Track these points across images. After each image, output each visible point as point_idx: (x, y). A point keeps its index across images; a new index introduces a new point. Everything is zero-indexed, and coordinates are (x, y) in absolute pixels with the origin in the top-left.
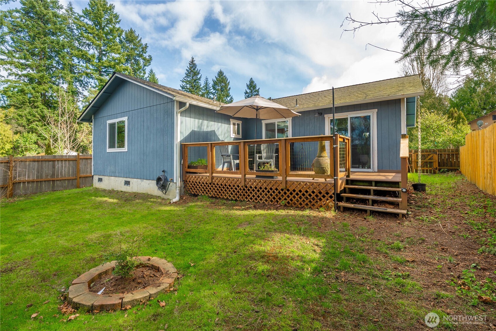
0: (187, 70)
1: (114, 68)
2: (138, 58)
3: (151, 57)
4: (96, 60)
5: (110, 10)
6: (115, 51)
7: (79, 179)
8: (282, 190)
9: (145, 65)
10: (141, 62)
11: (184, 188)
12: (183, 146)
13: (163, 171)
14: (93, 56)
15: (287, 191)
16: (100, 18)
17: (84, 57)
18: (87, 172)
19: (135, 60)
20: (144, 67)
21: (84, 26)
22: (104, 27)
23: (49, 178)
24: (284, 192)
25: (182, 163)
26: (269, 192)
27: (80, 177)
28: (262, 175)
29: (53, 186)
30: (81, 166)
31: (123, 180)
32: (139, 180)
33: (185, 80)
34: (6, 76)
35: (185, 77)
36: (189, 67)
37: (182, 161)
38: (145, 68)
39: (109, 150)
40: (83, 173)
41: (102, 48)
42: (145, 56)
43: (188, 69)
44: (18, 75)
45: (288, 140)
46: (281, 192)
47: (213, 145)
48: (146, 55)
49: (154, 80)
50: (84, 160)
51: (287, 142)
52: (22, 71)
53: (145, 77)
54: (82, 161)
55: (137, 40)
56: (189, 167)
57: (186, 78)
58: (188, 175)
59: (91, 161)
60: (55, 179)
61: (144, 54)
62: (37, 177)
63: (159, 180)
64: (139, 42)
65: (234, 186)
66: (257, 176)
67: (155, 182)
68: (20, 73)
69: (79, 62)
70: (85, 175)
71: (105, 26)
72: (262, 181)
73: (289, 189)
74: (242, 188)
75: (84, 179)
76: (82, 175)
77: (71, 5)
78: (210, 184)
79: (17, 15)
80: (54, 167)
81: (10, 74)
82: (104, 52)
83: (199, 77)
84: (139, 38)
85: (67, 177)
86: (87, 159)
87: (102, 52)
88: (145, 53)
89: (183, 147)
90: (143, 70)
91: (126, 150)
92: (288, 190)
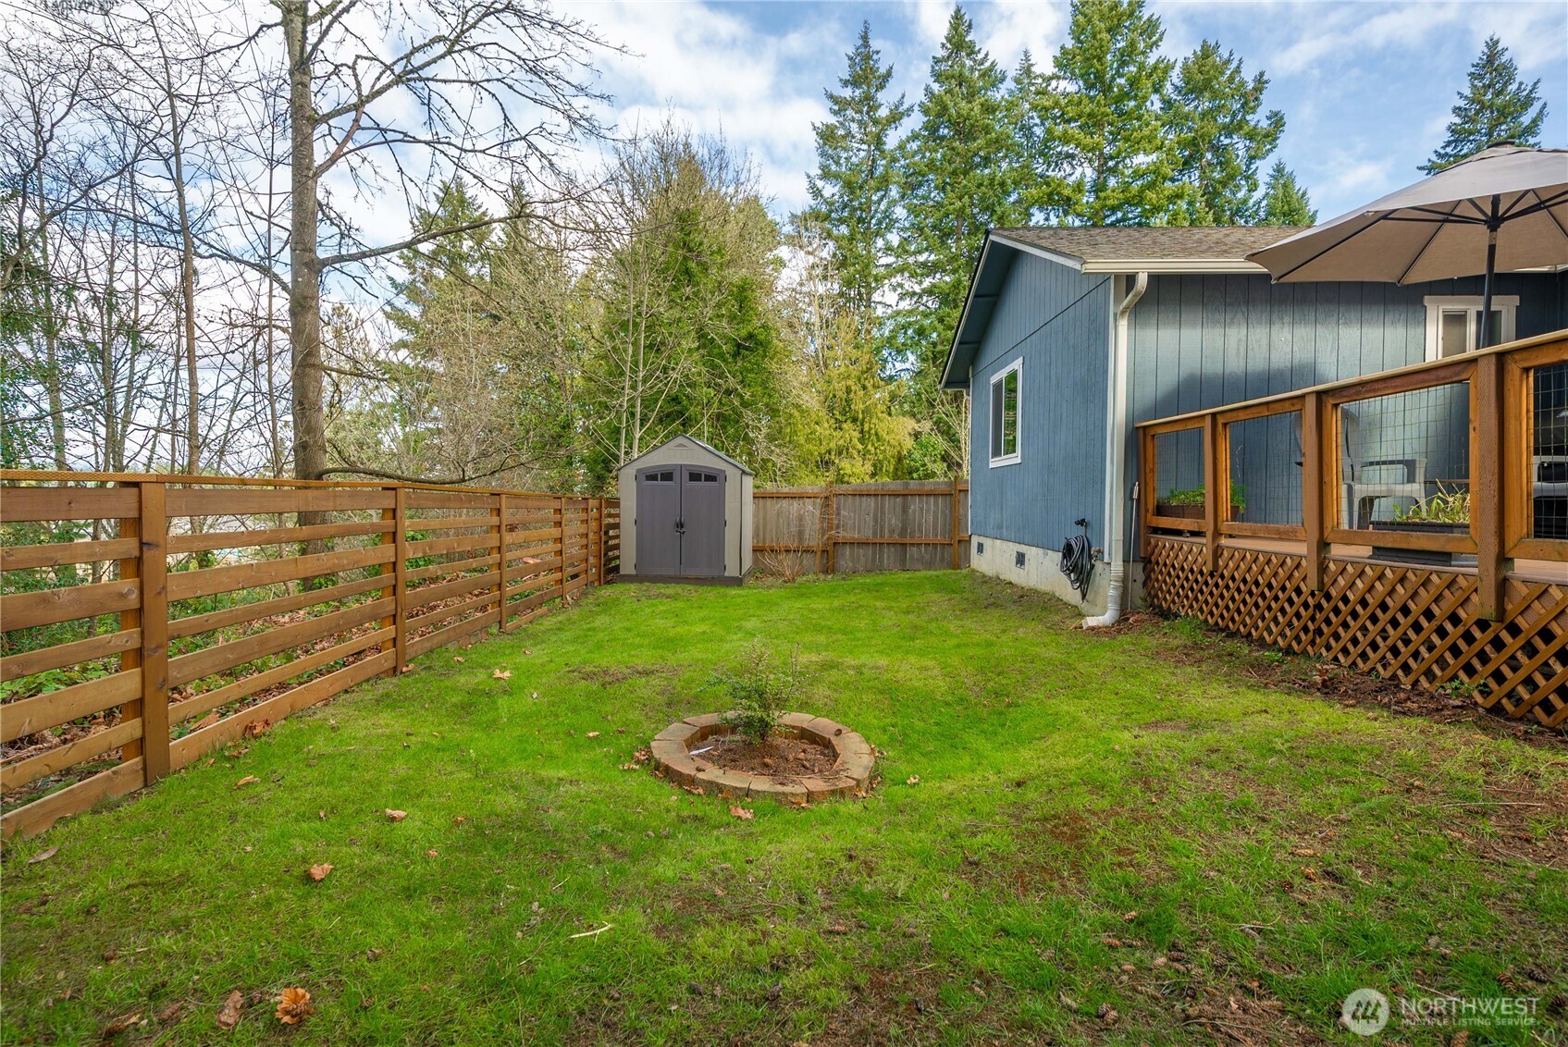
1: (1139, 204)
2: (1227, 141)
3: (1282, 118)
4: (1087, 198)
5: (1131, 15)
6: (1144, 144)
8: (1483, 625)
9: (1252, 159)
10: (1240, 146)
11: (1145, 584)
12: (1141, 432)
13: (1081, 522)
14: (1079, 187)
15: (1505, 636)
16: (1100, 59)
17: (1053, 200)
19: (1216, 149)
20: (1248, 167)
21: (1057, 104)
22: (1113, 79)
23: (896, 538)
24: (1490, 634)
25: (1135, 496)
26: (1417, 627)
28: (1389, 545)
29: (903, 561)
31: (1013, 548)
32: (1040, 551)
34: (894, 304)
35: (1448, 144)
36: (1467, 92)
37: (1136, 488)
38: (1253, 167)
39: (995, 463)
41: (1107, 150)
42: (1252, 123)
44: (914, 294)
45: (1517, 357)
46: (1477, 633)
47: (1221, 420)
48: (1259, 119)
49: (1288, 203)
51: (1514, 369)
52: (920, 283)
53: (1251, 202)
55: (1222, 73)
56: (1161, 510)
57: (1449, 150)
58: (1154, 538)
59: (966, 496)
60: (908, 540)
61: (1248, 118)
62: (875, 533)
63: (1068, 551)
64: (1231, 79)
65: (1283, 589)
66: (1379, 551)
67: (1057, 557)
68: (917, 289)
69: (1047, 219)
71: (1113, 77)
72: (1388, 572)
73: (1521, 621)
74: (1310, 600)
77: (1027, 59)
78: (1212, 575)
79: (914, 146)
80: (905, 510)
81: (902, 297)
82: (1111, 164)
83: (1526, 120)
84: (1233, 66)
85: (931, 539)
87: (1106, 163)
88: (1254, 110)
89: (1138, 438)
90: (1247, 178)
91: (1019, 461)
92: (1514, 630)
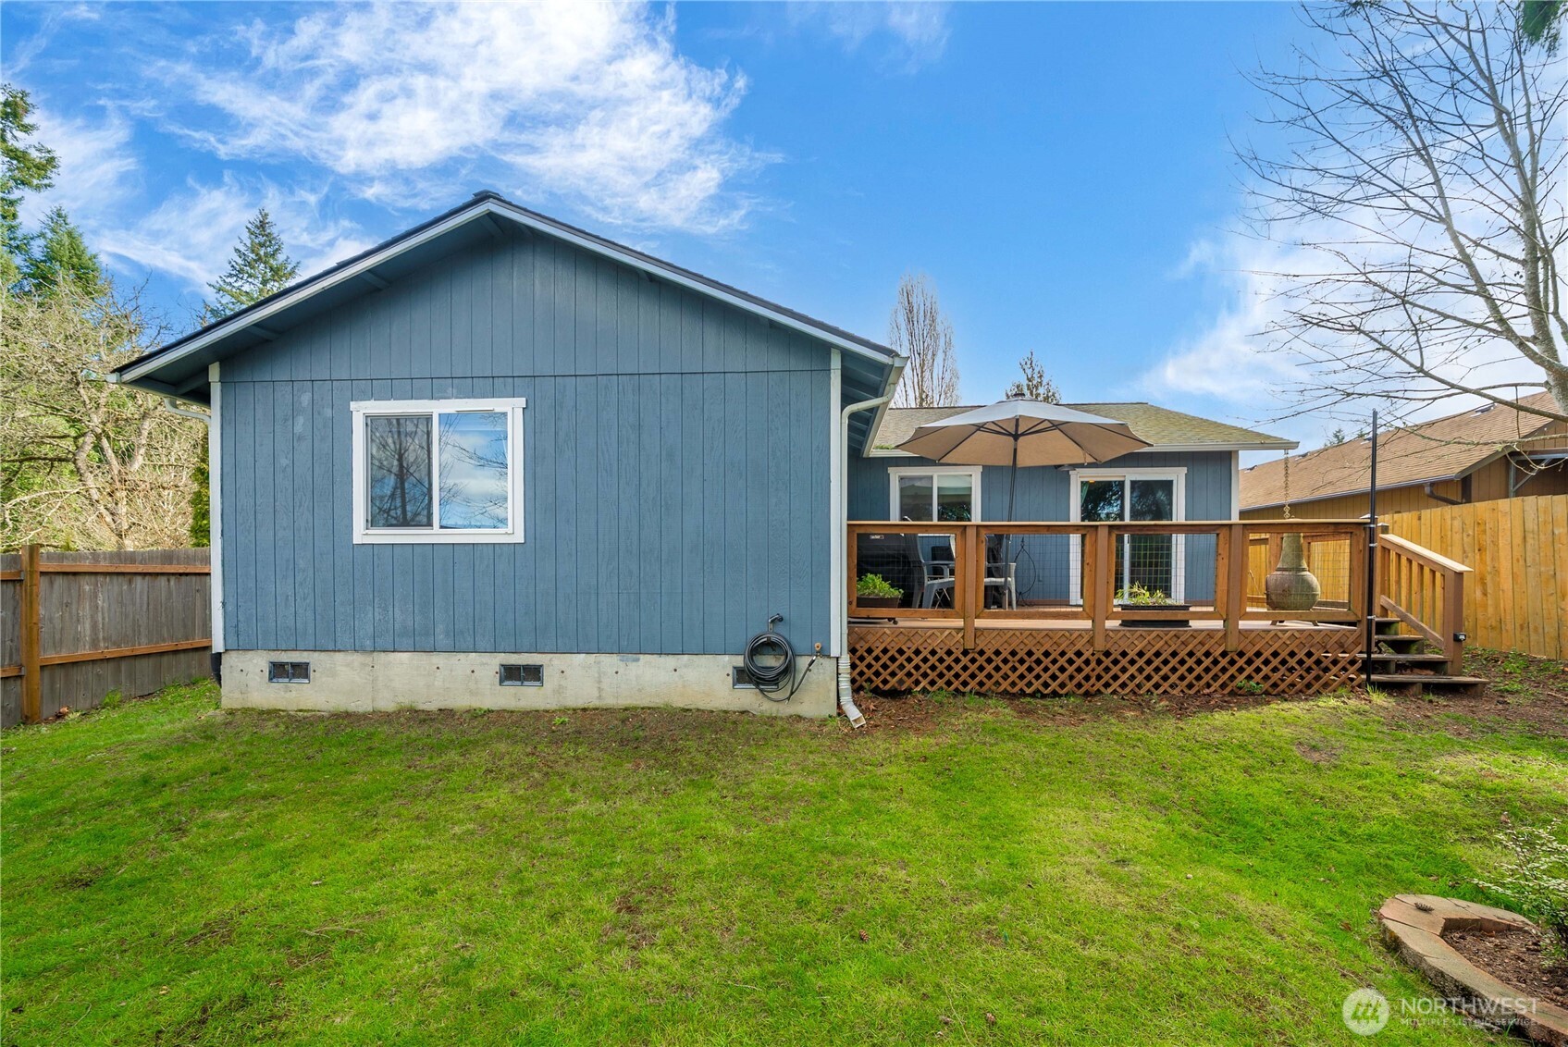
0: (237, 251)
3: (54, 159)
7: (37, 675)
8: (1224, 654)
15: (1236, 658)
18: (77, 640)
24: (1228, 659)
26: (1183, 662)
27: (42, 667)
30: (42, 612)
31: (491, 664)
33: (228, 288)
36: (246, 241)
40: (57, 645)
43: (242, 249)
46: (1220, 659)
50: (59, 581)
54: (51, 583)
57: (231, 280)
58: (860, 628)
65: (1062, 654)
70: (64, 655)
73: (1245, 650)
74: (1091, 658)
75: (60, 673)
76: (52, 655)
78: (966, 653)
86: (75, 574)
92: (1241, 655)
